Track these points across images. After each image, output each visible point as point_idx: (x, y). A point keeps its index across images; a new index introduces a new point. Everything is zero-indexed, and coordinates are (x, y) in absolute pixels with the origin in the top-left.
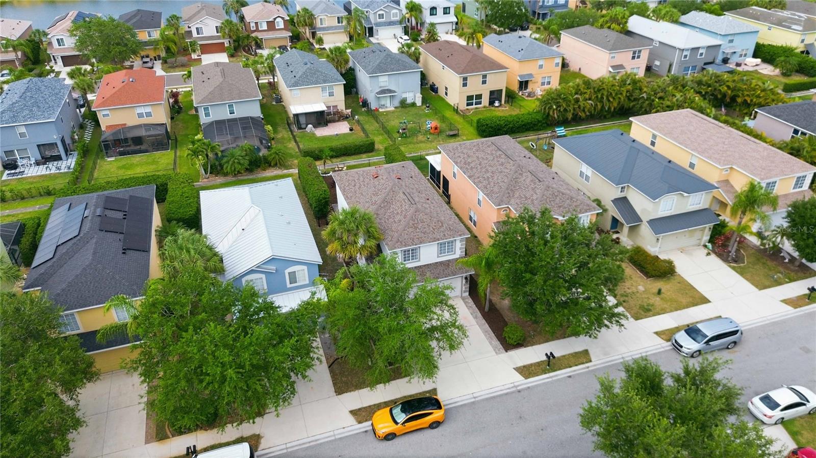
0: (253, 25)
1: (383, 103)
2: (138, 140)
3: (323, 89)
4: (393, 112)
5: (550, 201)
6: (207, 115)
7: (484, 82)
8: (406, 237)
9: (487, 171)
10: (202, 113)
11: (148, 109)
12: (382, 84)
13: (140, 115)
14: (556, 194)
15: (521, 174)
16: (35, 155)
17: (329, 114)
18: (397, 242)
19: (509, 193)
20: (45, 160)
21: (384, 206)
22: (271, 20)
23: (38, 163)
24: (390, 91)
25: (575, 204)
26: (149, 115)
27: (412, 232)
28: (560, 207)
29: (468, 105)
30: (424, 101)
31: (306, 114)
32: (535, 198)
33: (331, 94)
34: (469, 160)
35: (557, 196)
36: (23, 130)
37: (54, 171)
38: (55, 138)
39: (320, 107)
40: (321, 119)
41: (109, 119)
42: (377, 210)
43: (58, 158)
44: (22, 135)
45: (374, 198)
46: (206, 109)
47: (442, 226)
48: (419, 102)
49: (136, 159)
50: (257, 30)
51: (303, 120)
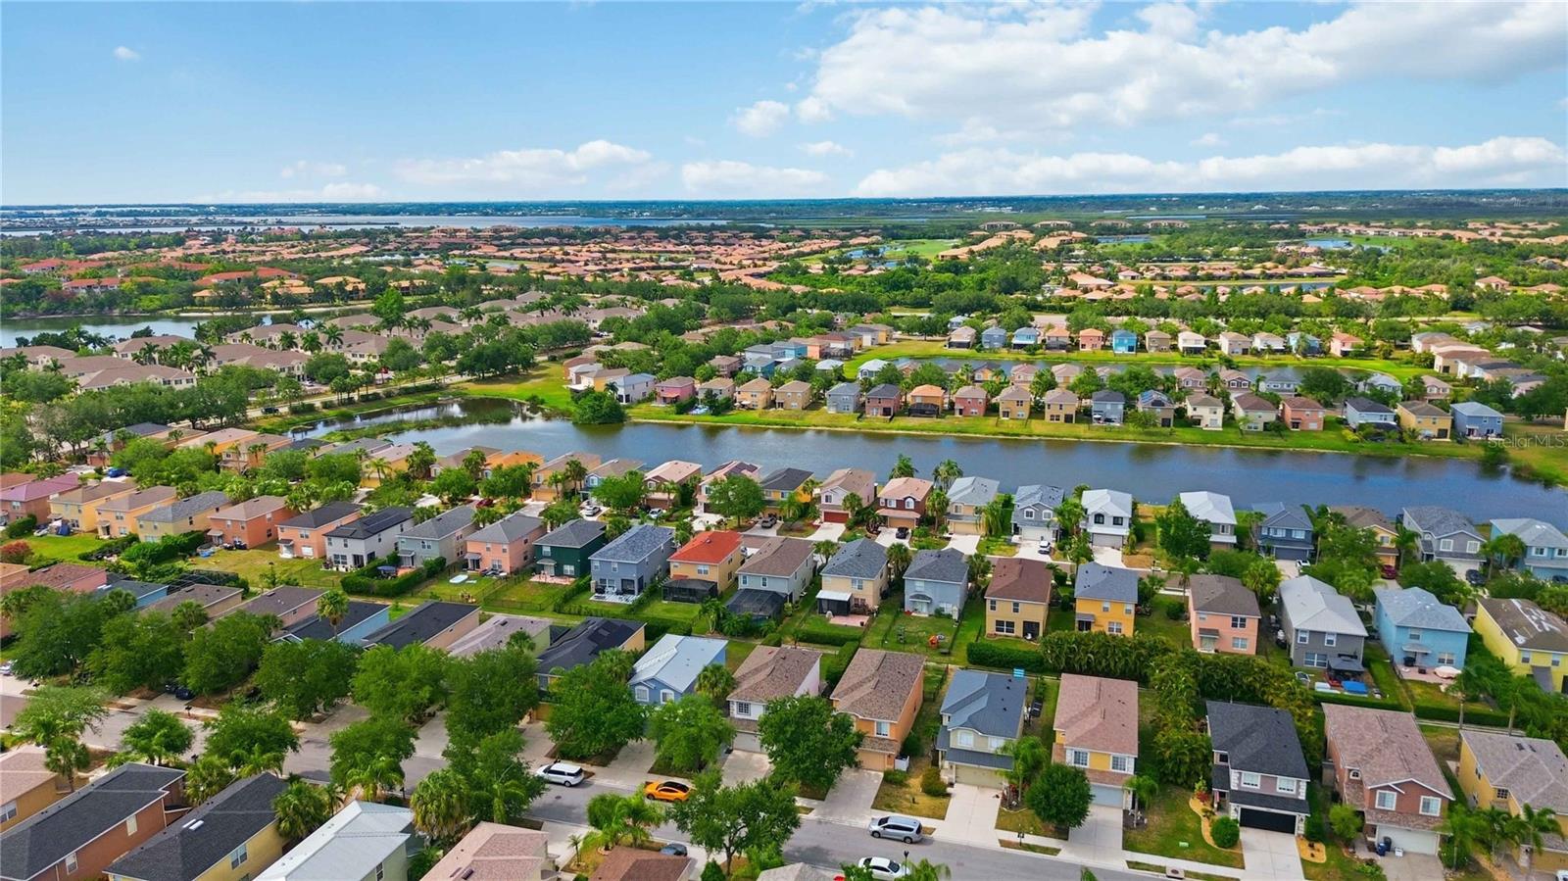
0: (882, 501)
1: (918, 607)
2: (693, 592)
3: (853, 581)
4: (925, 618)
6: (745, 582)
7: (1016, 611)
10: (741, 580)
11: (707, 568)
12: (918, 589)
13: (700, 572)
16: (618, 586)
17: (856, 605)
20: (624, 592)
22: (901, 498)
23: (617, 593)
24: (924, 597)
26: (706, 572)
29: (997, 630)
30: (962, 615)
31: (829, 600)
33: (860, 588)
36: (616, 566)
37: (624, 602)
38: (634, 576)
39: (845, 597)
40: (843, 608)
41: (678, 569)
43: (632, 593)
44: (614, 569)
46: (745, 577)
48: (955, 617)
49: (682, 606)
50: (886, 507)
51: (825, 605)
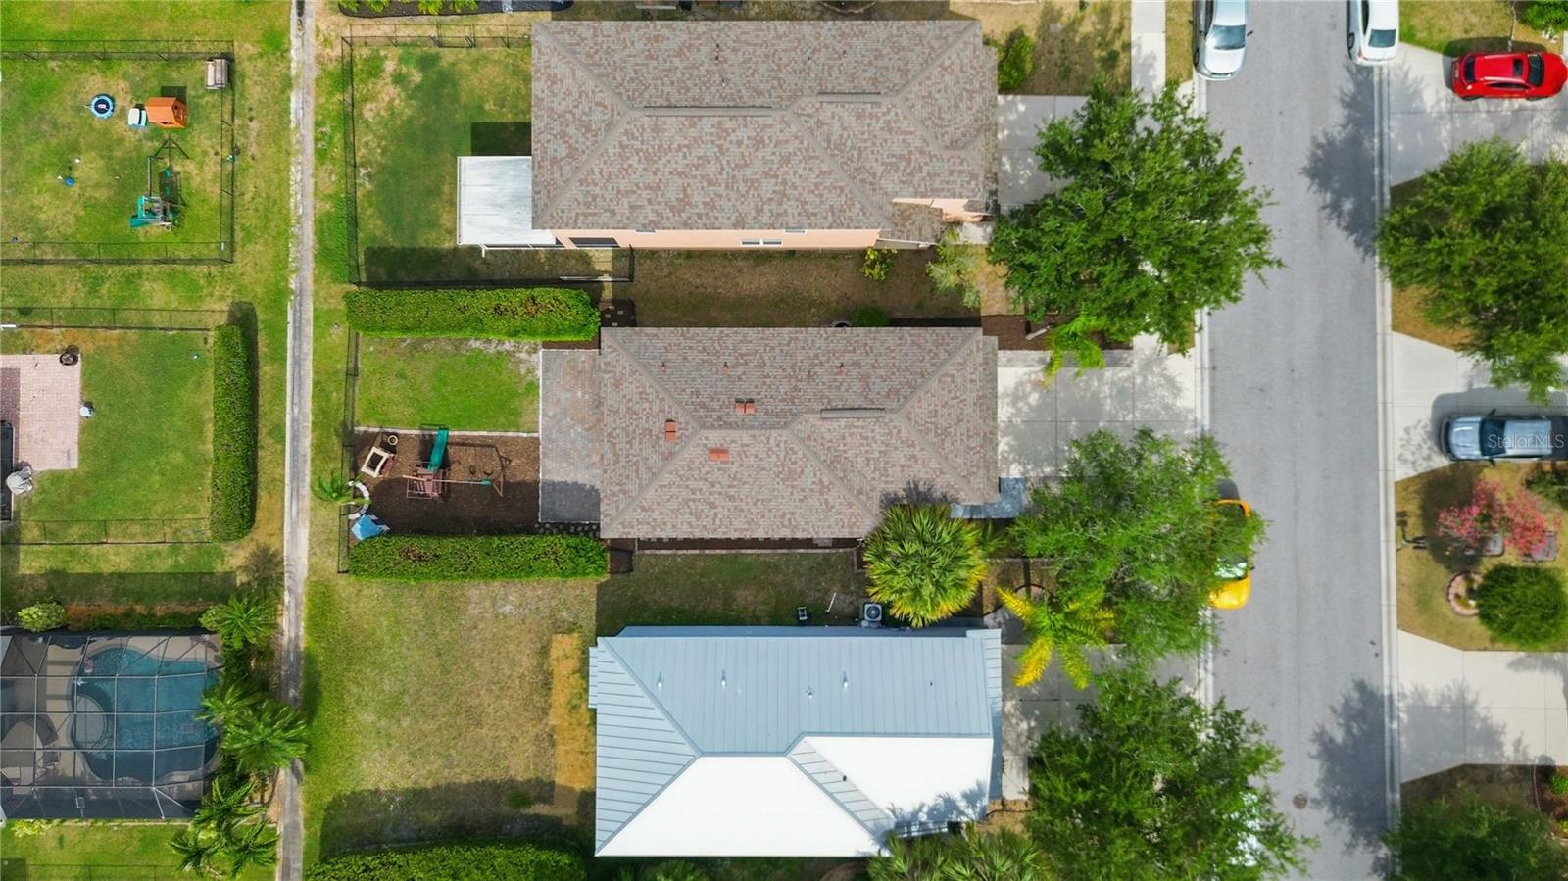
5: (940, 118)
8: (960, 460)
9: (751, 183)
14: (925, 94)
15: (820, 124)
18: (969, 482)
19: (863, 181)
21: (844, 471)
25: (957, 68)
27: (952, 444)
28: (956, 106)
32: (918, 143)
34: (672, 195)
35: (930, 93)
42: (851, 489)
45: (808, 481)
47: (952, 376)
